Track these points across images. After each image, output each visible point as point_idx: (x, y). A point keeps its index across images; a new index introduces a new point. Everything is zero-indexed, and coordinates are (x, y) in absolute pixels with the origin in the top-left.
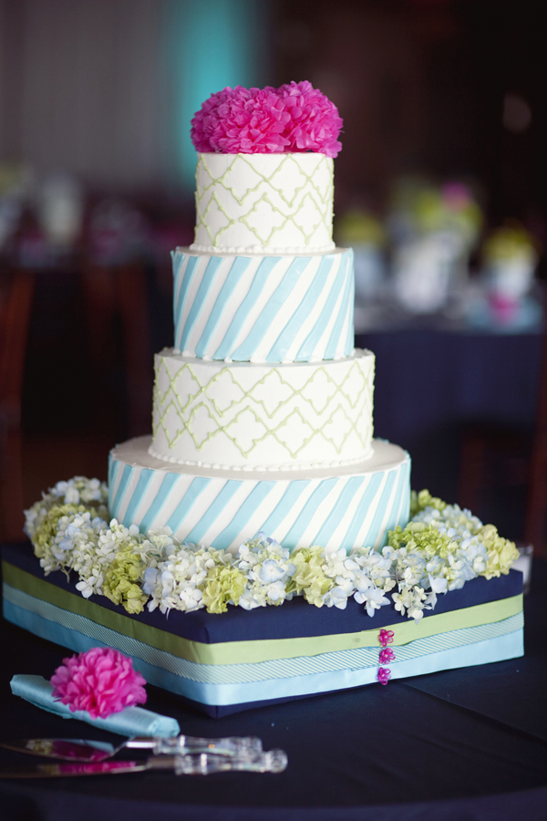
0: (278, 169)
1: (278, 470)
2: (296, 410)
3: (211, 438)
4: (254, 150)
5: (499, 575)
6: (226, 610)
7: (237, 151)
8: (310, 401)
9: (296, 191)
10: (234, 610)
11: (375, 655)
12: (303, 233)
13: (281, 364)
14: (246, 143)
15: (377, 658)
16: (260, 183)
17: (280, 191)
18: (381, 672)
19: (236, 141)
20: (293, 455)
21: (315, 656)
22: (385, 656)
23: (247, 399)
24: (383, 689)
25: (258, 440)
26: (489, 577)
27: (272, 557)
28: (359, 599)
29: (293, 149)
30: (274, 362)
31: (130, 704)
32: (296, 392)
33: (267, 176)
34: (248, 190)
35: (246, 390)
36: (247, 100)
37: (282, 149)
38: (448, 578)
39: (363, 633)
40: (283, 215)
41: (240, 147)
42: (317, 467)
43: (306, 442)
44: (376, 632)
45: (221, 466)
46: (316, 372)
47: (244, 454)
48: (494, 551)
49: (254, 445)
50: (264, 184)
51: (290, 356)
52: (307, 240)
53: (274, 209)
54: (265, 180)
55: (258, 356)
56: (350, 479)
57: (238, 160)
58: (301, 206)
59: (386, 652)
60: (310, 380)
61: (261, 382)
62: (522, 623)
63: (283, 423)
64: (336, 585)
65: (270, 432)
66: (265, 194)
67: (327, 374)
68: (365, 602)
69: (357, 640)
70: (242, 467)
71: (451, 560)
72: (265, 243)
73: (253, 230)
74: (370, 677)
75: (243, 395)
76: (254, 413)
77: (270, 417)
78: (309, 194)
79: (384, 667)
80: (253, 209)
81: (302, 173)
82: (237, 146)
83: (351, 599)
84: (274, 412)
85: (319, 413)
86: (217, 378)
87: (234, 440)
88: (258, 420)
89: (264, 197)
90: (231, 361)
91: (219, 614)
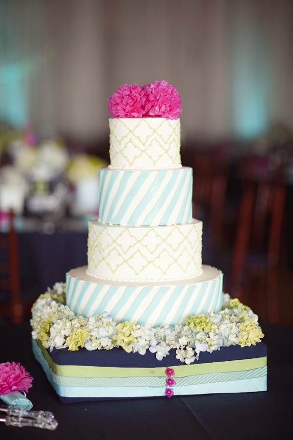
0: (137, 126)
1: (128, 281)
2: (138, 250)
3: (100, 263)
4: (126, 116)
5: (250, 345)
6: (78, 349)
7: (118, 117)
8: (146, 246)
9: (148, 137)
10: (82, 350)
11: (163, 381)
12: (152, 159)
13: (134, 227)
14: (121, 113)
15: (165, 383)
16: (128, 134)
17: (138, 137)
18: (168, 391)
19: (117, 112)
20: (137, 274)
21: (124, 378)
22: (170, 382)
23: (114, 244)
24: (169, 399)
25: (119, 265)
26: (242, 346)
27: (105, 325)
28: (152, 350)
29: (146, 115)
30: (131, 225)
31: (14, 390)
32: (138, 241)
33: (132, 130)
34: (123, 137)
35: (114, 239)
36: (125, 90)
37: (141, 116)
38: (209, 344)
39: (156, 368)
40: (140, 150)
41: (119, 115)
42: (150, 281)
43: (144, 267)
44: (164, 369)
45: (103, 277)
46: (149, 231)
47: (113, 272)
48: (246, 332)
49: (117, 268)
50: (130, 133)
51: (140, 222)
52: (155, 163)
53: (136, 147)
54: (131, 132)
55: (124, 222)
56: (160, 288)
57: (119, 121)
58: (150, 145)
59: (169, 380)
60: (146, 235)
61: (120, 235)
62: (266, 373)
63: (131, 257)
64: (138, 342)
65: (125, 261)
66: (131, 139)
67: (156, 232)
68: (156, 352)
69: (153, 372)
70: (111, 279)
71: (211, 334)
72: (131, 164)
73: (125, 157)
74: (160, 392)
75: (112, 242)
76: (117, 251)
77: (125, 253)
78: (155, 139)
79: (170, 388)
80: (125, 147)
81: (151, 128)
82: (118, 114)
83: (148, 350)
84: (127, 251)
85: (152, 253)
86: (102, 233)
87: (108, 264)
88: (119, 255)
89: (130, 141)
90: (112, 224)
91: (73, 351)
